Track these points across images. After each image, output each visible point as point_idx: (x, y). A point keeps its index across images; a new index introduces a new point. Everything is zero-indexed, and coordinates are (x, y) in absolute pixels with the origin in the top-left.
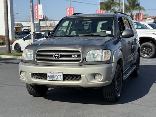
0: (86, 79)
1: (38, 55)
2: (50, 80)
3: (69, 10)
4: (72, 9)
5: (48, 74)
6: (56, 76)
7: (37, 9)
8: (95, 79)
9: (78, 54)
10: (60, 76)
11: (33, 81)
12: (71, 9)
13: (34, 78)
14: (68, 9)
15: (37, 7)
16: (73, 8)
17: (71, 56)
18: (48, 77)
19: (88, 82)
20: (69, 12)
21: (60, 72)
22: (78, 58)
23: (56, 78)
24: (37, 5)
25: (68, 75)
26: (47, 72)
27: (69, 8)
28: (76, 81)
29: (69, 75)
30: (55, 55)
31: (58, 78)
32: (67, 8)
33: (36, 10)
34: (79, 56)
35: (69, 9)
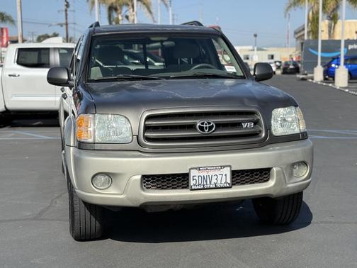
0: (282, 176)
2: (198, 187)
5: (193, 173)
6: (214, 178)
10: (224, 177)
11: (145, 197)
13: (146, 189)
18: (192, 183)
19: (286, 182)
21: (224, 167)
22: (257, 130)
23: (214, 181)
25: (250, 170)
26: (191, 169)
28: (258, 184)
30: (203, 124)
31: (219, 182)
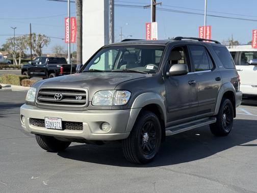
0: (88, 128)
1: (40, 95)
2: (48, 127)
3: (203, 31)
4: (208, 28)
5: (46, 120)
6: (55, 123)
7: (150, 30)
8: (101, 128)
9: (83, 94)
10: (59, 124)
11: (31, 129)
12: (206, 28)
13: (32, 125)
14: (201, 29)
15: (150, 26)
16: (210, 27)
17: (74, 97)
18: (46, 125)
19: (92, 132)
20: (203, 33)
21: (59, 118)
22: (83, 101)
23: (55, 125)
24: (150, 24)
26: (45, 117)
27: (203, 27)
29: (70, 122)
30: (57, 95)
31: (57, 126)
32: (200, 27)
33: (148, 31)
34: (84, 98)
35: (203, 29)
